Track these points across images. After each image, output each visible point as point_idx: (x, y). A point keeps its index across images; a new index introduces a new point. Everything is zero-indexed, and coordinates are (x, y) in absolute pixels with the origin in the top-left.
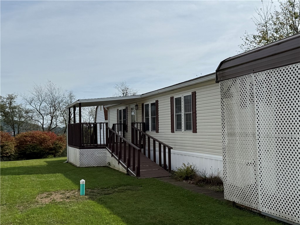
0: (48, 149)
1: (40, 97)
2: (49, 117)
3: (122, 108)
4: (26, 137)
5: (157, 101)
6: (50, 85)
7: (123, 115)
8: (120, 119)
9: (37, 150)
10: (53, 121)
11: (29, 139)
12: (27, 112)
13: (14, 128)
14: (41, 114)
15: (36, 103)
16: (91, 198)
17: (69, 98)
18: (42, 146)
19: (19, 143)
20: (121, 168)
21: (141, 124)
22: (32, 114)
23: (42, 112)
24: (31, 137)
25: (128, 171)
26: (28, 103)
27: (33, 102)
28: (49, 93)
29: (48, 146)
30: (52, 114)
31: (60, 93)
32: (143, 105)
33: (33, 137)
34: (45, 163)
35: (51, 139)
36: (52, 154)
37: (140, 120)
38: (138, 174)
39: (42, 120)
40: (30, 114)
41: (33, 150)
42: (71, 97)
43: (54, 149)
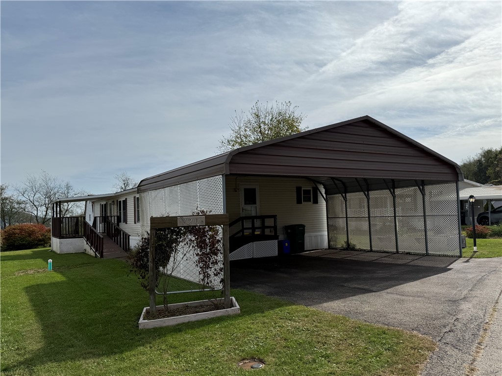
0: (36, 240)
1: (34, 188)
2: (44, 208)
3: (104, 203)
4: (14, 229)
5: (126, 199)
6: (45, 175)
7: (104, 208)
8: (103, 212)
9: (26, 241)
10: (48, 212)
11: (18, 231)
12: (19, 203)
13: (4, 220)
14: (35, 206)
15: (29, 194)
16: (55, 271)
17: (65, 188)
18: (30, 237)
19: (8, 235)
20: (91, 252)
21: (116, 217)
22: (24, 205)
23: (36, 203)
24: (20, 229)
25: (96, 254)
26: (21, 194)
27: (26, 193)
28: (44, 184)
29: (37, 237)
30: (47, 205)
31: (56, 184)
32: (117, 201)
33: (21, 229)
34: (31, 252)
35: (40, 231)
36: (42, 245)
37: (116, 214)
38: (102, 256)
39: (36, 212)
40: (23, 206)
41: (21, 242)
42: (68, 187)
43: (43, 240)
